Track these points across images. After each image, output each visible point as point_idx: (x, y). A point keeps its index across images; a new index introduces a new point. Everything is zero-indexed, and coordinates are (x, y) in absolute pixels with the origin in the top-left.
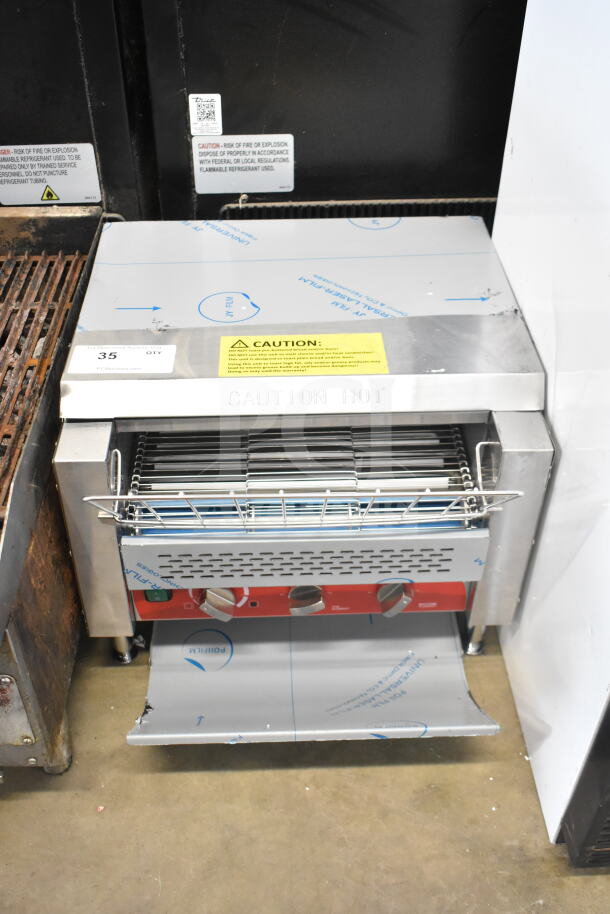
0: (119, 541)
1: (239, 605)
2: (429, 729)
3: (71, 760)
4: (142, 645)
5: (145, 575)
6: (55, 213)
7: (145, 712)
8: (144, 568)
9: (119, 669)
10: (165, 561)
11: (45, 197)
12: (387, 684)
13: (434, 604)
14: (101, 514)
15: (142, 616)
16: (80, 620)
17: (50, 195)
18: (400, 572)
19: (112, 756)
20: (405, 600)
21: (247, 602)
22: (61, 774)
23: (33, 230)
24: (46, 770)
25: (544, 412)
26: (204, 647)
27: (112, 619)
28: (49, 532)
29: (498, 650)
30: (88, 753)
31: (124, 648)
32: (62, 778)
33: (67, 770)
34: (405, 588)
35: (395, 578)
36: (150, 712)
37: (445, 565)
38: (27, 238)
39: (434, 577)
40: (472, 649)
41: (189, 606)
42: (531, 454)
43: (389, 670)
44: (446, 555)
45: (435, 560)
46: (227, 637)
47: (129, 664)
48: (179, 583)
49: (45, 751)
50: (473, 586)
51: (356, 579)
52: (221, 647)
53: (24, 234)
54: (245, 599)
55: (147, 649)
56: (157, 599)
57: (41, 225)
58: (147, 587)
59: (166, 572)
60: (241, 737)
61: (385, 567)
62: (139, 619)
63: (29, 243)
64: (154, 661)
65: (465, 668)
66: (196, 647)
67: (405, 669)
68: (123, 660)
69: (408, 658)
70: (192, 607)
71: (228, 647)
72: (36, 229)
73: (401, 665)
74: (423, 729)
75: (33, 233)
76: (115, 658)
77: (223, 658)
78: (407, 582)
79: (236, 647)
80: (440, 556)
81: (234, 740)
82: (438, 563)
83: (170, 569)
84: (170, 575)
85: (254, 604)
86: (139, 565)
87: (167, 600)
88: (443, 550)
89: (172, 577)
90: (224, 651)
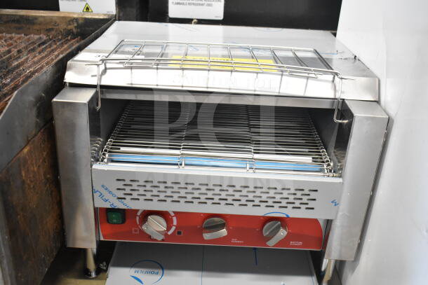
1: (170, 233)
5: (107, 196)
6: (88, 16)
8: (106, 189)
10: (120, 185)
11: (85, 10)
13: (301, 243)
15: (104, 237)
17: (88, 9)
18: (280, 207)
20: (283, 233)
21: (175, 230)
23: (76, 25)
25: (378, 102)
26: (145, 270)
27: (85, 236)
31: (91, 265)
34: (283, 222)
35: (276, 212)
37: (311, 204)
38: (72, 30)
39: (302, 214)
41: (136, 231)
44: (313, 195)
45: (305, 199)
46: (160, 265)
47: (93, 278)
48: (129, 204)
50: (329, 223)
51: (249, 211)
52: (156, 271)
53: (70, 27)
54: (174, 228)
55: (107, 270)
56: (115, 221)
57: (80, 22)
58: (108, 205)
59: (121, 194)
61: (270, 202)
62: (102, 239)
63: (73, 33)
68: (90, 275)
70: (138, 233)
71: (160, 271)
72: (77, 23)
75: (75, 27)
76: (85, 274)
77: (156, 277)
78: (285, 216)
79: (165, 272)
80: (308, 196)
82: (306, 202)
83: (124, 192)
84: (123, 196)
85: (179, 233)
86: (103, 186)
87: (121, 222)
88: (310, 190)
89: (124, 199)
90: (157, 273)
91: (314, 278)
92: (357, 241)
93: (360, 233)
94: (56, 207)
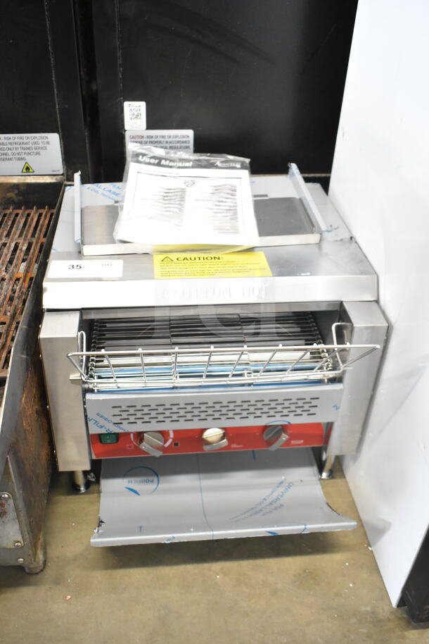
0: (84, 397)
1: (167, 445)
2: (308, 526)
3: (45, 563)
4: (93, 480)
5: (102, 422)
6: (31, 180)
7: (99, 526)
8: (102, 417)
9: (77, 496)
10: (117, 411)
11: (24, 171)
12: (269, 500)
13: (302, 441)
14: (72, 377)
15: (96, 455)
16: (53, 459)
17: (28, 169)
18: (282, 416)
19: (75, 560)
20: (284, 437)
21: (171, 444)
22: (37, 574)
23: (16, 192)
24: (27, 570)
25: (377, 302)
26: (138, 479)
27: (75, 457)
28: (34, 390)
29: (343, 476)
30: (58, 557)
31: (80, 480)
32: (38, 576)
33: (42, 570)
34: (284, 428)
35: (278, 420)
36: (103, 525)
37: (313, 410)
38: (11, 198)
39: (305, 419)
40: (324, 475)
41: (130, 447)
42: (373, 328)
43: (270, 491)
44: (314, 403)
45: (306, 407)
46: (154, 472)
47: (84, 494)
48: (127, 428)
49: (30, 552)
50: (330, 426)
51: (252, 422)
52: (150, 479)
53: (10, 195)
54: (170, 441)
55: (98, 482)
56: (109, 441)
57: (22, 188)
58: (103, 431)
59: (117, 420)
60: (174, 538)
61: (272, 413)
62: (94, 457)
63: (13, 201)
64: (102, 490)
65: (323, 488)
66: (132, 479)
67: (280, 490)
68: (80, 490)
69: (282, 483)
70: (133, 448)
71: (155, 479)
72: (19, 191)
73: (278, 487)
74: (303, 527)
75: (16, 194)
76: (74, 489)
77: (152, 486)
78: (287, 423)
79: (161, 478)
80: (310, 404)
81: (169, 540)
82: (308, 409)
83: (121, 417)
84: (120, 422)
85: (176, 444)
86: (98, 414)
87: (115, 441)
88: (312, 399)
89: (121, 423)
90: (152, 481)
91: (315, 469)
92: (358, 435)
93: (360, 430)
94: (46, 436)
